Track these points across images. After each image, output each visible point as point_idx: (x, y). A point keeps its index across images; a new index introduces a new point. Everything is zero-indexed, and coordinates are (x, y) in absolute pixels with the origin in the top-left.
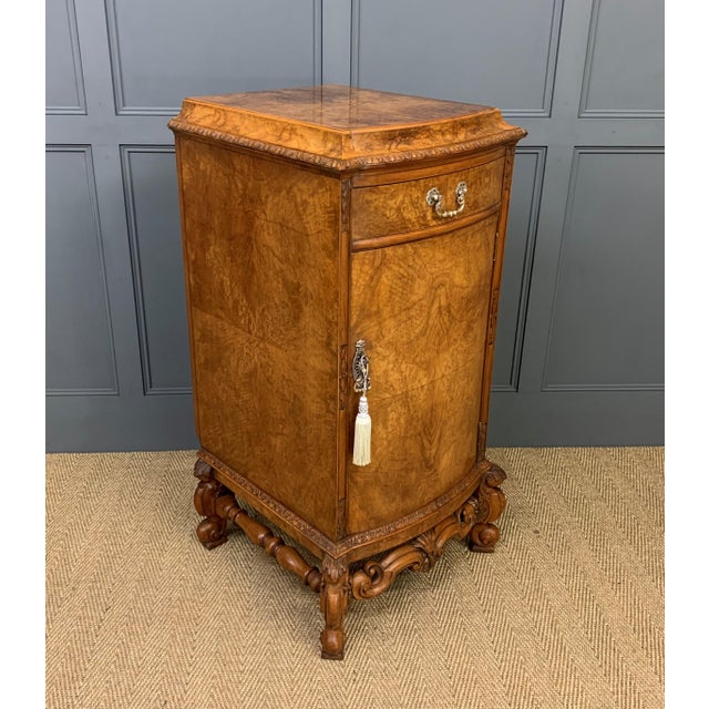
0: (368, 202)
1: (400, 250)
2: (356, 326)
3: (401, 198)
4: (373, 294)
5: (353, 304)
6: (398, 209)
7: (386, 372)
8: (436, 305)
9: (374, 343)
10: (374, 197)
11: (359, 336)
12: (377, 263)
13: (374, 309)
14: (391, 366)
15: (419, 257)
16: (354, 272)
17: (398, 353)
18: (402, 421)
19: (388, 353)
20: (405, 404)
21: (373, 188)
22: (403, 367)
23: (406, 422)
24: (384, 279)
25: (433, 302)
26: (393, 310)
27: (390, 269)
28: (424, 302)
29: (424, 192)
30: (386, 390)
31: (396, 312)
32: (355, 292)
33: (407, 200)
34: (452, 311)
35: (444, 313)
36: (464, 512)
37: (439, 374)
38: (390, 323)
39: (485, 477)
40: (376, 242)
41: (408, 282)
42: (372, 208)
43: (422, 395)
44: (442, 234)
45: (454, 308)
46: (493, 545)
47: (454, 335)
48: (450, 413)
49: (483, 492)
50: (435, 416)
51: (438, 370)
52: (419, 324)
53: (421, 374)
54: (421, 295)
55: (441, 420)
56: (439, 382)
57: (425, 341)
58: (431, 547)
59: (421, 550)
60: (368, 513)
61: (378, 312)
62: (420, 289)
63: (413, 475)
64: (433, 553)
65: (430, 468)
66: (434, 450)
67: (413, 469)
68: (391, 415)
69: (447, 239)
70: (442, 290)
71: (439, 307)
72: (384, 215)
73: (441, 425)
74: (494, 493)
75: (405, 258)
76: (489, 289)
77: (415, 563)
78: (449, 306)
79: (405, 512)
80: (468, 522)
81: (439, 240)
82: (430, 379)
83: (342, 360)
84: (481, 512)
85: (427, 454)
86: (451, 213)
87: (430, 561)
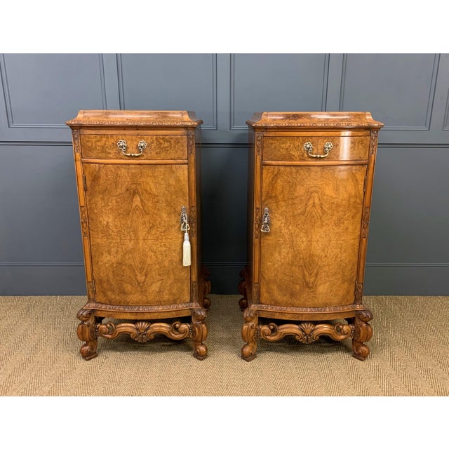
0: (271, 144)
1: (288, 169)
2: (265, 201)
3: (288, 144)
4: (273, 188)
5: (263, 190)
6: (287, 149)
7: (280, 227)
8: (311, 201)
9: (274, 211)
10: (273, 142)
11: (266, 205)
12: (276, 173)
13: (274, 195)
14: (283, 225)
15: (300, 174)
16: (264, 175)
17: (287, 220)
18: (290, 255)
19: (281, 218)
20: (292, 247)
21: (273, 138)
22: (290, 228)
23: (293, 256)
24: (279, 181)
25: (309, 199)
26: (284, 197)
27: (282, 177)
28: (303, 198)
29: (302, 144)
30: (280, 236)
31: (286, 198)
32: (264, 185)
33: (292, 146)
34: (324, 208)
35: (317, 207)
36: (341, 327)
37: (315, 238)
38: (282, 203)
39: (358, 313)
40: (274, 163)
41: (292, 186)
42: (273, 147)
43: (303, 246)
44: (314, 166)
45: (326, 206)
46: (364, 357)
47: (327, 221)
48: (325, 263)
49: (358, 322)
50: (313, 261)
51: (314, 236)
52: (300, 208)
53: (302, 235)
54: (301, 193)
55: (317, 264)
56: (315, 243)
57: (304, 218)
58: (308, 331)
59: (302, 331)
60: (270, 296)
61: (276, 197)
62: (300, 191)
63: (298, 287)
64: (310, 335)
65: (310, 288)
66: (312, 279)
67: (297, 283)
68: (283, 250)
69: (319, 169)
70: (316, 195)
71: (314, 203)
72: (279, 151)
73: (317, 267)
74: (364, 325)
75: (291, 173)
76: (361, 206)
77: (297, 334)
78: (321, 204)
79: (293, 305)
80: (344, 334)
81: (313, 169)
82: (309, 239)
83: (257, 215)
84: (356, 333)
85: (308, 279)
86: (318, 156)
87: (307, 339)
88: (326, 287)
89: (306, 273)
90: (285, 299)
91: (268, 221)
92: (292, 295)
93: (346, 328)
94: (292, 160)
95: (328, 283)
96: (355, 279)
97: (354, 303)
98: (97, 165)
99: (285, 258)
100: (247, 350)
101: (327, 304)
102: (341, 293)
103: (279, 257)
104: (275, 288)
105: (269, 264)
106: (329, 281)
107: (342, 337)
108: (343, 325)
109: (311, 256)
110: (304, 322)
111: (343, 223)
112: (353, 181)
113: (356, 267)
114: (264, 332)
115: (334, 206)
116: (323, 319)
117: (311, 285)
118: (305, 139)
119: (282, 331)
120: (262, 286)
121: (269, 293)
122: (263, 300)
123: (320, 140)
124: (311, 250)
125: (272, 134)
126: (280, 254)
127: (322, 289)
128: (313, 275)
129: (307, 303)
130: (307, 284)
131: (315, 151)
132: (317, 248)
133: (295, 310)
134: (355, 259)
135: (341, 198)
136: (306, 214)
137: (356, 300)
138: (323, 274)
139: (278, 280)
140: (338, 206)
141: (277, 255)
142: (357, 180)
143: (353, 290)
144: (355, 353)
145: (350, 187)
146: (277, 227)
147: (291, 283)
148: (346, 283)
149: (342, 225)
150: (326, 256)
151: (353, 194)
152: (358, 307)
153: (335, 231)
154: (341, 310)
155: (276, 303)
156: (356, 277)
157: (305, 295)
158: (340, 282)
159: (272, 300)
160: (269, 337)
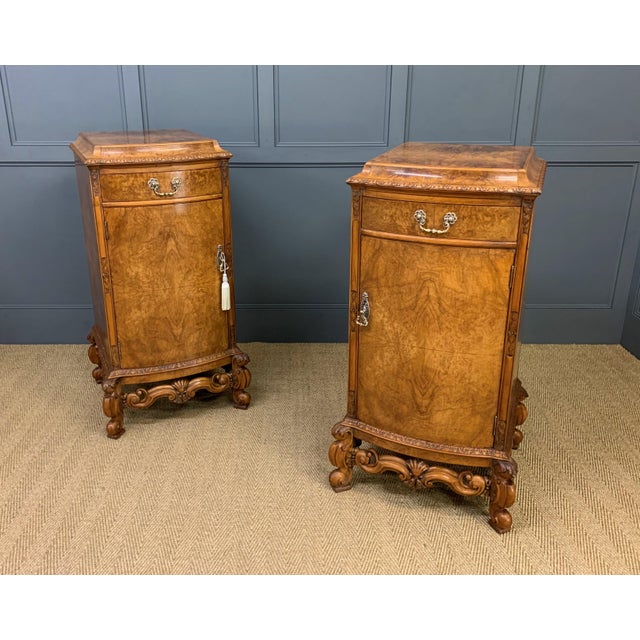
0: (372, 207)
1: (393, 244)
2: (364, 282)
3: (394, 210)
4: (374, 267)
5: (362, 268)
6: (392, 216)
7: (382, 321)
8: (424, 293)
9: (374, 299)
10: (375, 205)
11: (365, 289)
12: (377, 247)
13: (374, 276)
14: (386, 319)
15: (408, 253)
16: (363, 248)
17: (390, 313)
18: (395, 362)
19: (383, 310)
20: (397, 351)
21: (374, 199)
22: (395, 325)
23: (399, 365)
24: (381, 259)
25: (421, 290)
26: (387, 281)
27: (386, 254)
28: (413, 286)
29: (413, 212)
30: (382, 335)
31: (390, 284)
32: (363, 261)
33: (398, 212)
34: (444, 304)
35: (433, 302)
36: (469, 476)
37: (429, 345)
38: (386, 290)
39: (495, 463)
40: (375, 233)
41: (399, 267)
42: (374, 210)
43: (413, 353)
44: (429, 244)
45: (446, 303)
46: (503, 530)
47: (447, 324)
48: (444, 383)
49: (495, 476)
50: (426, 376)
51: (428, 342)
52: (409, 300)
53: (411, 337)
54: (410, 280)
55: (433, 382)
56: (430, 352)
57: (413, 315)
58: (417, 472)
59: (410, 470)
60: (370, 413)
61: (377, 279)
62: (409, 276)
63: (405, 407)
64: (420, 479)
65: (422, 413)
66: (426, 402)
67: (404, 404)
68: (386, 354)
69: (436, 249)
70: (431, 284)
71: (428, 296)
72: (382, 217)
73: (433, 386)
74: (504, 482)
75: (397, 250)
76: (506, 309)
77: (401, 473)
78: (439, 299)
79: (398, 431)
80: (473, 488)
81: (429, 248)
82: (420, 345)
83: (353, 300)
84: (490, 490)
85: (419, 400)
86: (434, 231)
87: (416, 482)
88: (446, 416)
89: (417, 391)
90: (388, 420)
91: (367, 311)
92: (398, 417)
94: (399, 232)
95: (449, 412)
96: (494, 413)
97: (493, 448)
98: (123, 209)
99: (388, 365)
100: (339, 476)
101: (447, 440)
102: (470, 429)
103: (380, 362)
104: (375, 403)
105: (368, 369)
106: (452, 409)
108: (473, 475)
109: (425, 369)
110: (413, 458)
111: (474, 330)
112: (491, 271)
113: (496, 395)
114: (360, 457)
115: (458, 304)
116: (438, 461)
118: (416, 205)
119: (382, 463)
120: (359, 398)
121: (367, 408)
122: (361, 417)
123: (438, 209)
124: (423, 361)
125: (373, 194)
126: (382, 358)
127: (440, 418)
128: (427, 395)
129: (418, 433)
130: (418, 406)
131: (430, 223)
132: (433, 360)
133: (399, 439)
134: (495, 385)
135: (471, 293)
136: (417, 309)
137: (495, 442)
138: (441, 397)
139: (379, 393)
140: (465, 304)
141: (378, 358)
142: (497, 271)
143: (490, 428)
144: (491, 520)
145: (486, 279)
146: (378, 320)
147: (396, 401)
148: (478, 417)
149: (472, 333)
150: (446, 373)
151: (491, 290)
152: (497, 455)
153: (462, 340)
154: (469, 453)
155: (377, 424)
156: (495, 410)
157: (415, 422)
158: (468, 414)
159: (371, 418)
160: (365, 467)
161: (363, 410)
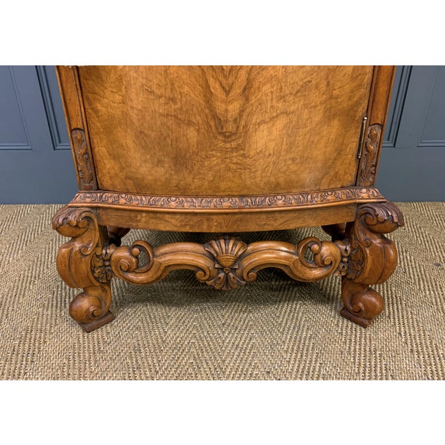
36: (316, 247)
39: (363, 211)
46: (370, 319)
49: (361, 235)
58: (227, 260)
59: (214, 259)
60: (122, 169)
63: (192, 134)
64: (234, 270)
65: (227, 137)
66: (234, 108)
67: (190, 123)
74: (377, 242)
77: (200, 268)
79: (184, 192)
80: (322, 265)
84: (353, 263)
85: (220, 107)
87: (227, 278)
88: (275, 133)
90: (160, 172)
92: (180, 160)
93: (328, 250)
95: (281, 122)
96: (362, 110)
97: (356, 185)
100: (85, 304)
102: (320, 152)
106: (286, 113)
107: (317, 273)
108: (321, 243)
110: (217, 236)
114: (119, 259)
116: (267, 228)
117: (230, 127)
119: (163, 259)
120: (95, 141)
121: (115, 157)
122: (106, 182)
128: (237, 90)
129: (223, 185)
130: (219, 122)
133: (189, 205)
137: (359, 174)
138: (266, 88)
139: (133, 115)
143: (353, 145)
144: (345, 308)
147: (171, 122)
148: (336, 123)
152: (365, 195)
154: (317, 202)
155: (141, 188)
156: (365, 105)
157: (215, 161)
158: (317, 117)
159: (128, 178)
160: (131, 276)
161: (108, 167)
